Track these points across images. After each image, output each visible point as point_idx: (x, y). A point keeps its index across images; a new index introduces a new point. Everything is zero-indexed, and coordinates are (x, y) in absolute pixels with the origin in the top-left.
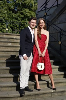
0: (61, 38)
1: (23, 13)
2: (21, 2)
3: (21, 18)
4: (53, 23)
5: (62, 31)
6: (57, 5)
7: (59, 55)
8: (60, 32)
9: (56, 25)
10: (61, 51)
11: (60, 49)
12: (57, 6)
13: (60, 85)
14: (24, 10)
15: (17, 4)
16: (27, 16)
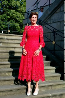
0: (54, 37)
1: (9, 14)
2: (7, 3)
3: (8, 19)
4: (45, 23)
5: (56, 31)
6: (49, 4)
7: (53, 56)
8: (54, 32)
9: (49, 24)
10: (55, 51)
11: (54, 50)
12: (49, 6)
13: (57, 87)
14: (10, 11)
15: (3, 5)
16: (13, 17)
